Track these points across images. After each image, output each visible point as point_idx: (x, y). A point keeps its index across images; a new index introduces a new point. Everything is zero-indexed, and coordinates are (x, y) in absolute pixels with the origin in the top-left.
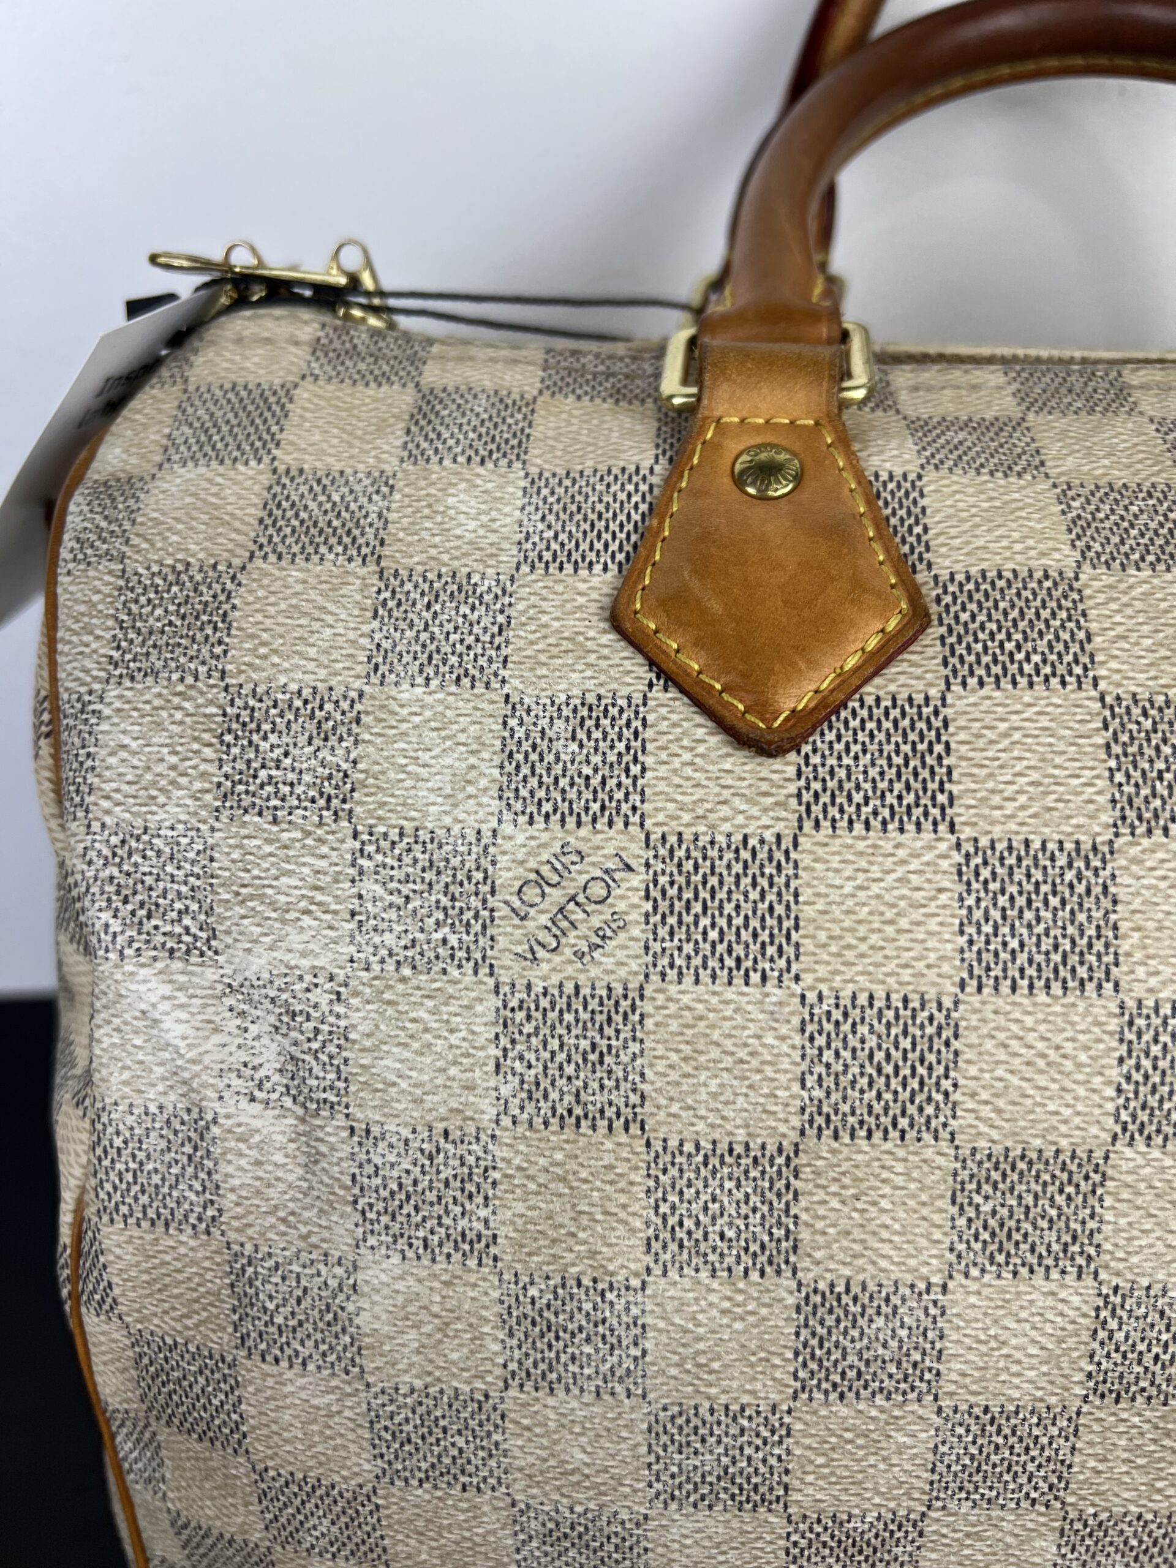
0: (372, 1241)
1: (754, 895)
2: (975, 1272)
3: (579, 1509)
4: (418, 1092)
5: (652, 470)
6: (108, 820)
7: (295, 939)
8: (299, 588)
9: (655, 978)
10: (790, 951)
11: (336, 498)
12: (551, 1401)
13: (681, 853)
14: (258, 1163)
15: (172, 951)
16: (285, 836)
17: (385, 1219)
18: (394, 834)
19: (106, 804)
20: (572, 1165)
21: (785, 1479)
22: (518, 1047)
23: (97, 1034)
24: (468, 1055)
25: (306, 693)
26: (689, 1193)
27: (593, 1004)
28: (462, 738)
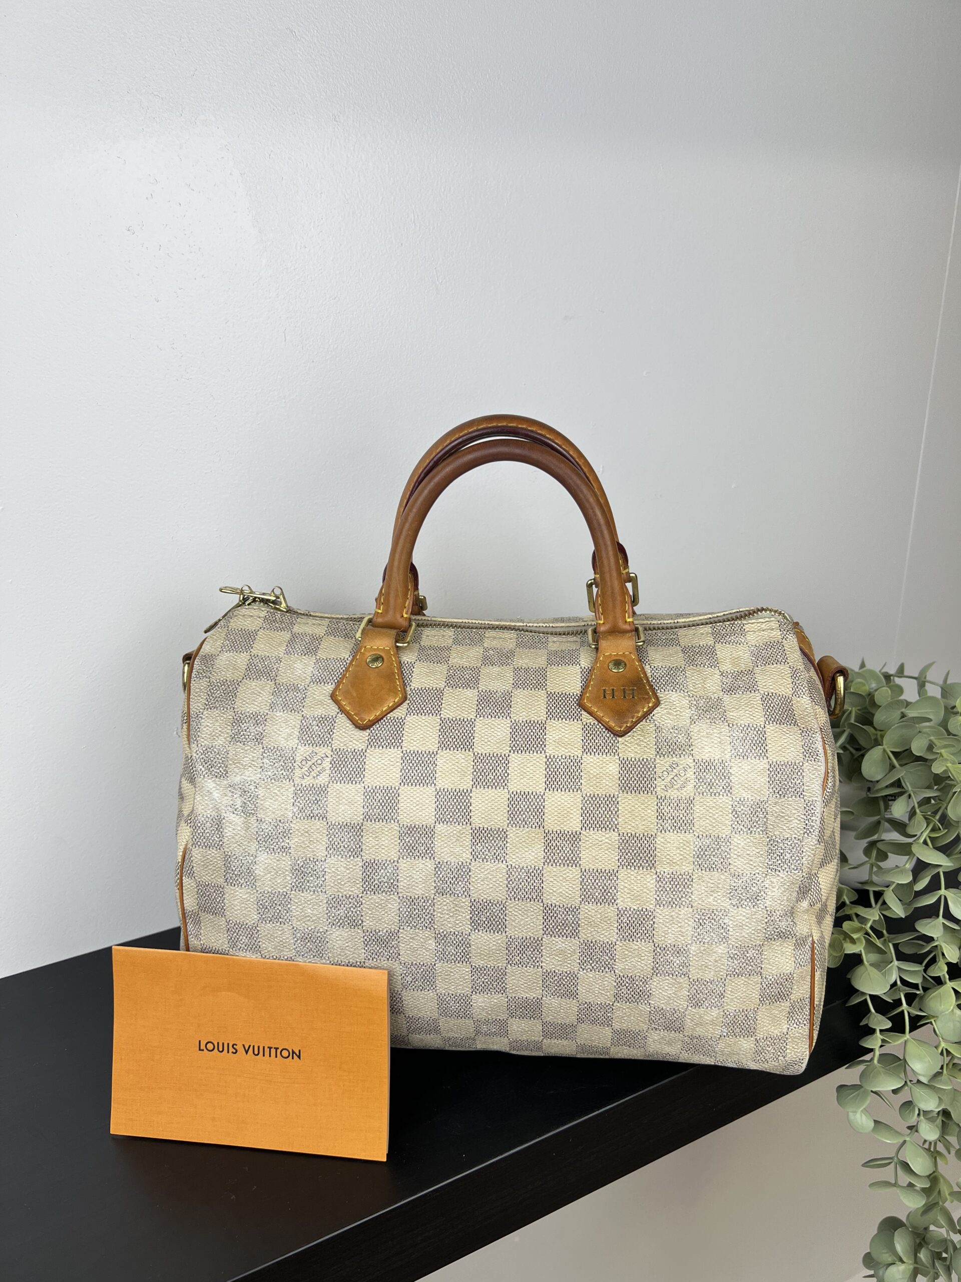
0: (260, 849)
1: (355, 763)
2: (405, 858)
3: (310, 928)
4: (274, 810)
5: (347, 659)
6: (203, 744)
7: (247, 773)
8: (254, 687)
9: (331, 782)
10: (362, 776)
11: (266, 663)
12: (303, 895)
13: (339, 753)
14: (234, 829)
15: (216, 776)
16: (246, 748)
17: (264, 843)
18: (272, 748)
19: (203, 740)
20: (309, 829)
21: (362, 918)
22: (299, 800)
23: (196, 797)
24: (286, 801)
25: (254, 713)
26: (337, 836)
27: (317, 789)
28: (291, 725)
